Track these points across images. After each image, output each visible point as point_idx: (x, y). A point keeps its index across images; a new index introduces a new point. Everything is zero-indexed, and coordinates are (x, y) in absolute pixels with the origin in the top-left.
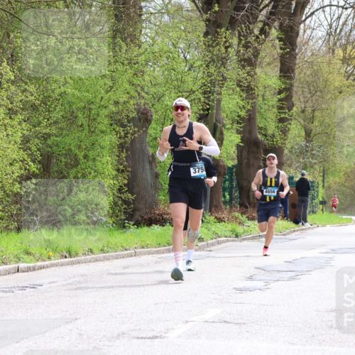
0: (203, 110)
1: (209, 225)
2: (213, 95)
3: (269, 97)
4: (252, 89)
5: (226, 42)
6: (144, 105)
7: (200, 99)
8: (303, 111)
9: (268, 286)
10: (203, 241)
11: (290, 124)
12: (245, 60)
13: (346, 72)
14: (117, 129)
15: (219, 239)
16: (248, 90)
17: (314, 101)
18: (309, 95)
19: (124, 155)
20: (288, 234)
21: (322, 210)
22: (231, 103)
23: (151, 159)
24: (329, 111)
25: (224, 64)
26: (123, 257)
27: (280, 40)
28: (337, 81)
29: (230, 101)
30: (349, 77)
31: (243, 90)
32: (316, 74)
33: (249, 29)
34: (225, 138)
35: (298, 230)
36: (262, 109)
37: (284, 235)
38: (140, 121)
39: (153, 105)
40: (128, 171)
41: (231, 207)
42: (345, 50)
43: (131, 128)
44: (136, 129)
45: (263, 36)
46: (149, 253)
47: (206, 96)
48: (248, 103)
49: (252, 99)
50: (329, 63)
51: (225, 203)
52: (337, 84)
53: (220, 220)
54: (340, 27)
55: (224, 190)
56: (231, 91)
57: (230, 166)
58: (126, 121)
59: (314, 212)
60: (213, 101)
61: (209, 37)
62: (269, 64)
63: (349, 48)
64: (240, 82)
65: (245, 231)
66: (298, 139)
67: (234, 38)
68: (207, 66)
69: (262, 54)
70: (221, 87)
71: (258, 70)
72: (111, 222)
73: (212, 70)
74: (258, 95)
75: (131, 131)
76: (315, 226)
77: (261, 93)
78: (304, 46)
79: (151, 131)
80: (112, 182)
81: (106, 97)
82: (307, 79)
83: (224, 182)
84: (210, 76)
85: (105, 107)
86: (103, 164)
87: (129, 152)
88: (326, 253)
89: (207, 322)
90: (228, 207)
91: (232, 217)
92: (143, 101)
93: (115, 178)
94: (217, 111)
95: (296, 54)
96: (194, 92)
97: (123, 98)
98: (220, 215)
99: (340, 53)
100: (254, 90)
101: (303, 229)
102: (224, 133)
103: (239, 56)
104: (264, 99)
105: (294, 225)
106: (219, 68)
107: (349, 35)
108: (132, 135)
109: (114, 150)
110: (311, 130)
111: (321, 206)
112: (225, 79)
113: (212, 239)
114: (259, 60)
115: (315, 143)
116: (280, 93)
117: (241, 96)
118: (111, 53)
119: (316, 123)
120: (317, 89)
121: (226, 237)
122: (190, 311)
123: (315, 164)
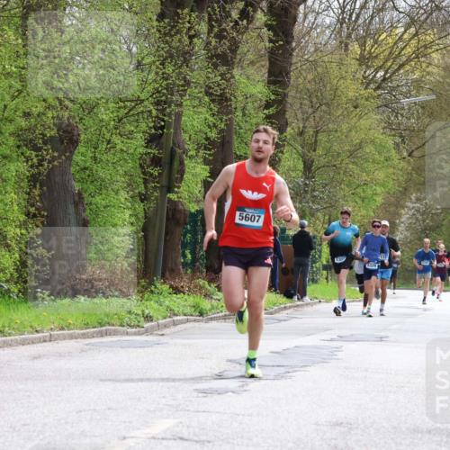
0: (155, 127)
1: (161, 297)
2: (170, 106)
3: (252, 112)
4: (227, 100)
5: (189, 29)
6: (68, 119)
7: (150, 112)
8: (301, 134)
9: (245, 388)
10: (152, 321)
11: (282, 152)
12: (218, 56)
13: (364, 78)
14: (28, 153)
15: (175, 318)
16: (221, 101)
17: (317, 119)
18: (310, 111)
19: (37, 192)
20: (276, 312)
21: (327, 278)
22: (196, 119)
23: (76, 198)
24: (339, 134)
25: (186, 62)
26: (33, 343)
27: (270, 27)
28: (352, 89)
29: (196, 117)
30: (368, 84)
31: (213, 101)
32: (321, 79)
33: (224, 11)
34: (187, 170)
35: (290, 307)
36: (241, 128)
37: (271, 314)
38: (62, 143)
39: (81, 119)
40: (43, 216)
41: (194, 272)
42: (363, 45)
43: (48, 153)
44: (56, 154)
45: (245, 22)
46: (72, 337)
47: (160, 107)
48: (221, 120)
49: (227, 114)
50: (341, 63)
51: (185, 265)
52: (351, 94)
53: (177, 290)
54: (357, 11)
55: (184, 246)
56: (197, 102)
57: (193, 211)
58: (40, 141)
59: (314, 281)
60: (170, 115)
61: (166, 21)
62: (252, 63)
63: (369, 42)
64: (210, 88)
65: (213, 307)
66: (293, 174)
67: (203, 24)
68: (162, 64)
69: (243, 49)
70: (181, 96)
71: (236, 72)
72: (16, 291)
73: (169, 69)
74: (236, 108)
75: (48, 157)
76: (316, 300)
77: (240, 105)
78: (303, 37)
79: (77, 158)
80: (18, 231)
81: (12, 105)
82: (308, 86)
83: (185, 236)
84: (167, 79)
85: (11, 121)
86: (6, 205)
87: (45, 188)
88: (332, 340)
89: (154, 438)
90: (189, 271)
91: (196, 287)
92: (66, 114)
93: (23, 225)
94: (176, 129)
95: (293, 50)
96: (142, 101)
97: (37, 108)
98: (177, 283)
99: (355, 48)
100: (231, 100)
101: (298, 306)
102: (186, 162)
103: (209, 51)
104: (244, 115)
105: (285, 299)
106: (180, 67)
107: (370, 23)
108: (49, 162)
109: (22, 184)
110: (312, 162)
111: (325, 272)
112: (187, 83)
113: (165, 318)
114: (238, 57)
115: (318, 180)
116: (268, 106)
117: (211, 110)
118: (20, 41)
119: (320, 151)
120: (322, 100)
121: (185, 315)
122: (130, 422)
123: (317, 210)
